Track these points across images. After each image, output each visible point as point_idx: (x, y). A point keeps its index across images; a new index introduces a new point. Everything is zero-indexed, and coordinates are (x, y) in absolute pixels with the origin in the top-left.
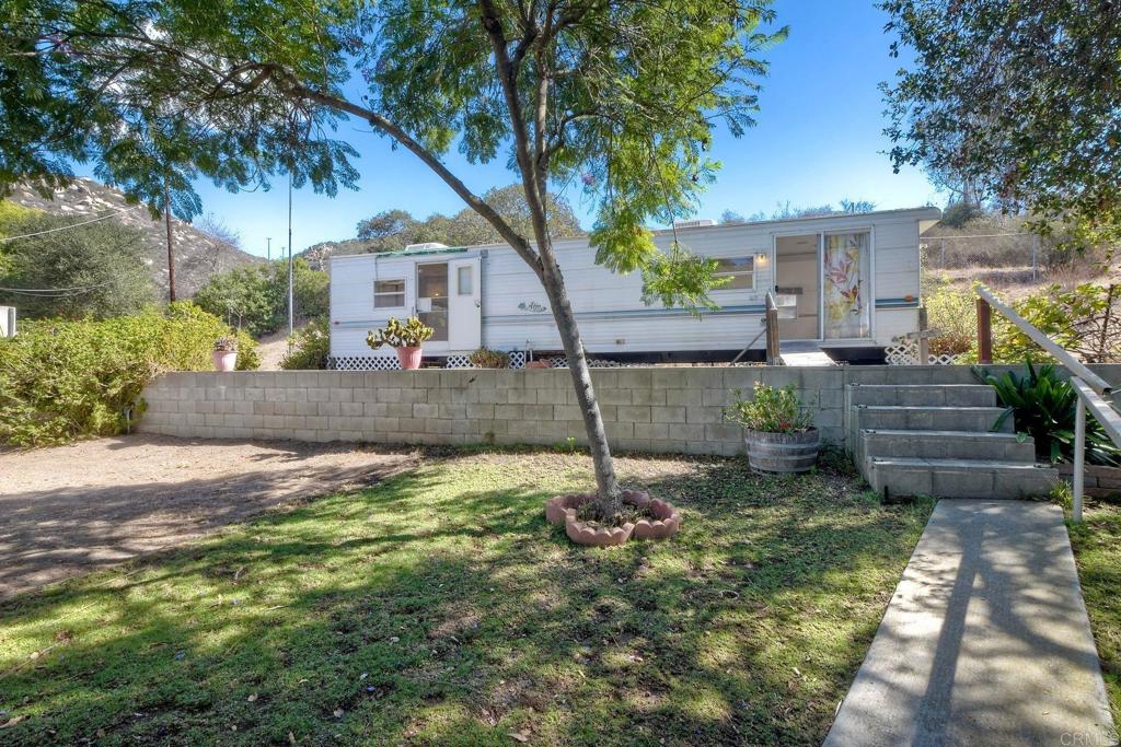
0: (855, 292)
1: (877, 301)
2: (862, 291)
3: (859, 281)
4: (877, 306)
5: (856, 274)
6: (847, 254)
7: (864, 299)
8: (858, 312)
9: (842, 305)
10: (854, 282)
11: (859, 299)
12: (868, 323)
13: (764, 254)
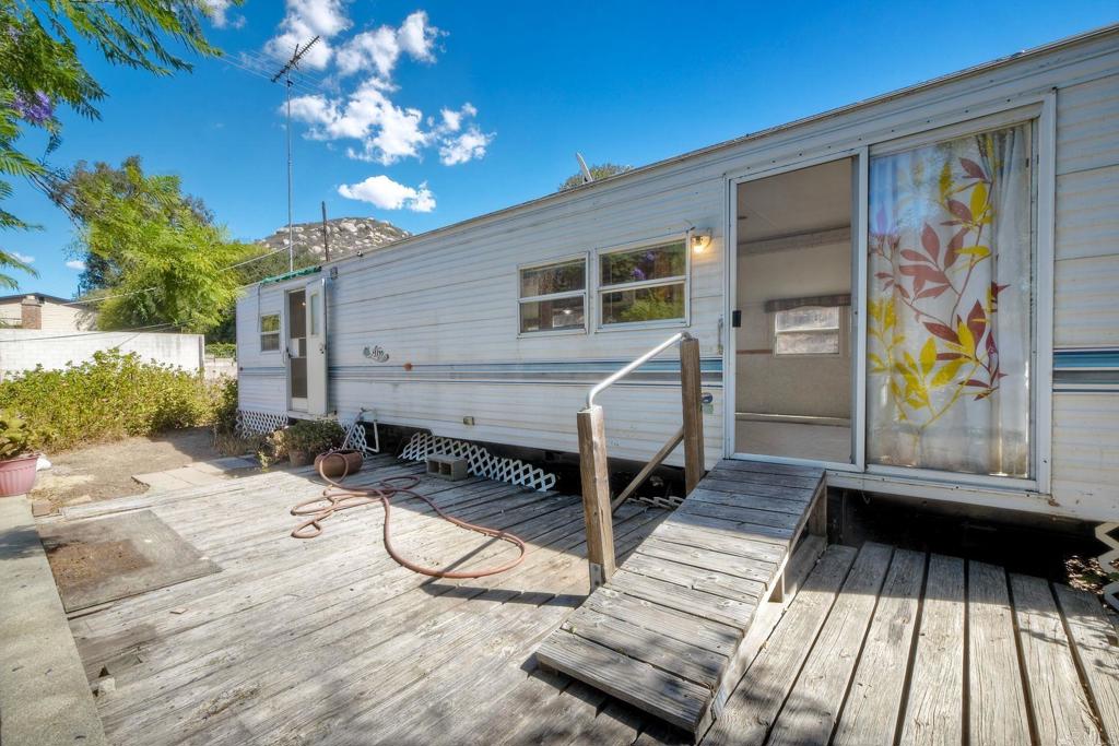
0: (978, 323)
1: (1059, 356)
2: (1006, 320)
3: (995, 290)
4: (1057, 375)
5: (982, 268)
6: (952, 206)
7: (1010, 345)
8: (987, 389)
9: (927, 367)
10: (977, 292)
11: (991, 343)
12: (1025, 428)
13: (706, 230)
